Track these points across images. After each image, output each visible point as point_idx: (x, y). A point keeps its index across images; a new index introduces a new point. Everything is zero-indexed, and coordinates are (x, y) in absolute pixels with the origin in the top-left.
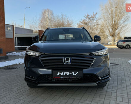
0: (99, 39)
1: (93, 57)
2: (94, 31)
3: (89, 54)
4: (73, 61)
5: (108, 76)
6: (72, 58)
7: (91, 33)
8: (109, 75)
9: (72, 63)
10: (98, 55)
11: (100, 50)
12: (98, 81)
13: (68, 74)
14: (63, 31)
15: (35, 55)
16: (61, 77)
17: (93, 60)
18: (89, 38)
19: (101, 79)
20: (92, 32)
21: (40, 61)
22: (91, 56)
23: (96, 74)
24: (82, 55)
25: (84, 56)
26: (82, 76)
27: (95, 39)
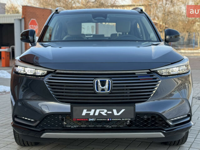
0: (176, 37)
1: (156, 79)
2: (176, 8)
3: (148, 73)
4: (114, 87)
5: (189, 119)
6: (113, 80)
7: (170, 12)
8: (189, 116)
9: (113, 90)
10: (167, 74)
11: (172, 64)
12: (165, 127)
13: (104, 112)
14: (94, 18)
15: (35, 73)
16: (90, 120)
17: (155, 85)
18: (152, 35)
19: (171, 123)
20: (172, 9)
21: (47, 86)
22: (152, 76)
23: (160, 112)
24: (134, 74)
25: (137, 77)
26: (133, 117)
27: (167, 37)
